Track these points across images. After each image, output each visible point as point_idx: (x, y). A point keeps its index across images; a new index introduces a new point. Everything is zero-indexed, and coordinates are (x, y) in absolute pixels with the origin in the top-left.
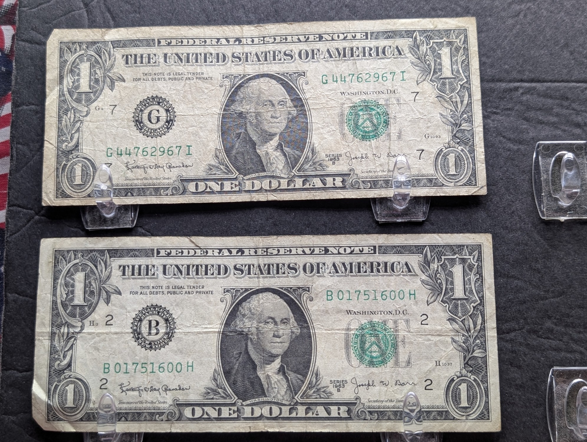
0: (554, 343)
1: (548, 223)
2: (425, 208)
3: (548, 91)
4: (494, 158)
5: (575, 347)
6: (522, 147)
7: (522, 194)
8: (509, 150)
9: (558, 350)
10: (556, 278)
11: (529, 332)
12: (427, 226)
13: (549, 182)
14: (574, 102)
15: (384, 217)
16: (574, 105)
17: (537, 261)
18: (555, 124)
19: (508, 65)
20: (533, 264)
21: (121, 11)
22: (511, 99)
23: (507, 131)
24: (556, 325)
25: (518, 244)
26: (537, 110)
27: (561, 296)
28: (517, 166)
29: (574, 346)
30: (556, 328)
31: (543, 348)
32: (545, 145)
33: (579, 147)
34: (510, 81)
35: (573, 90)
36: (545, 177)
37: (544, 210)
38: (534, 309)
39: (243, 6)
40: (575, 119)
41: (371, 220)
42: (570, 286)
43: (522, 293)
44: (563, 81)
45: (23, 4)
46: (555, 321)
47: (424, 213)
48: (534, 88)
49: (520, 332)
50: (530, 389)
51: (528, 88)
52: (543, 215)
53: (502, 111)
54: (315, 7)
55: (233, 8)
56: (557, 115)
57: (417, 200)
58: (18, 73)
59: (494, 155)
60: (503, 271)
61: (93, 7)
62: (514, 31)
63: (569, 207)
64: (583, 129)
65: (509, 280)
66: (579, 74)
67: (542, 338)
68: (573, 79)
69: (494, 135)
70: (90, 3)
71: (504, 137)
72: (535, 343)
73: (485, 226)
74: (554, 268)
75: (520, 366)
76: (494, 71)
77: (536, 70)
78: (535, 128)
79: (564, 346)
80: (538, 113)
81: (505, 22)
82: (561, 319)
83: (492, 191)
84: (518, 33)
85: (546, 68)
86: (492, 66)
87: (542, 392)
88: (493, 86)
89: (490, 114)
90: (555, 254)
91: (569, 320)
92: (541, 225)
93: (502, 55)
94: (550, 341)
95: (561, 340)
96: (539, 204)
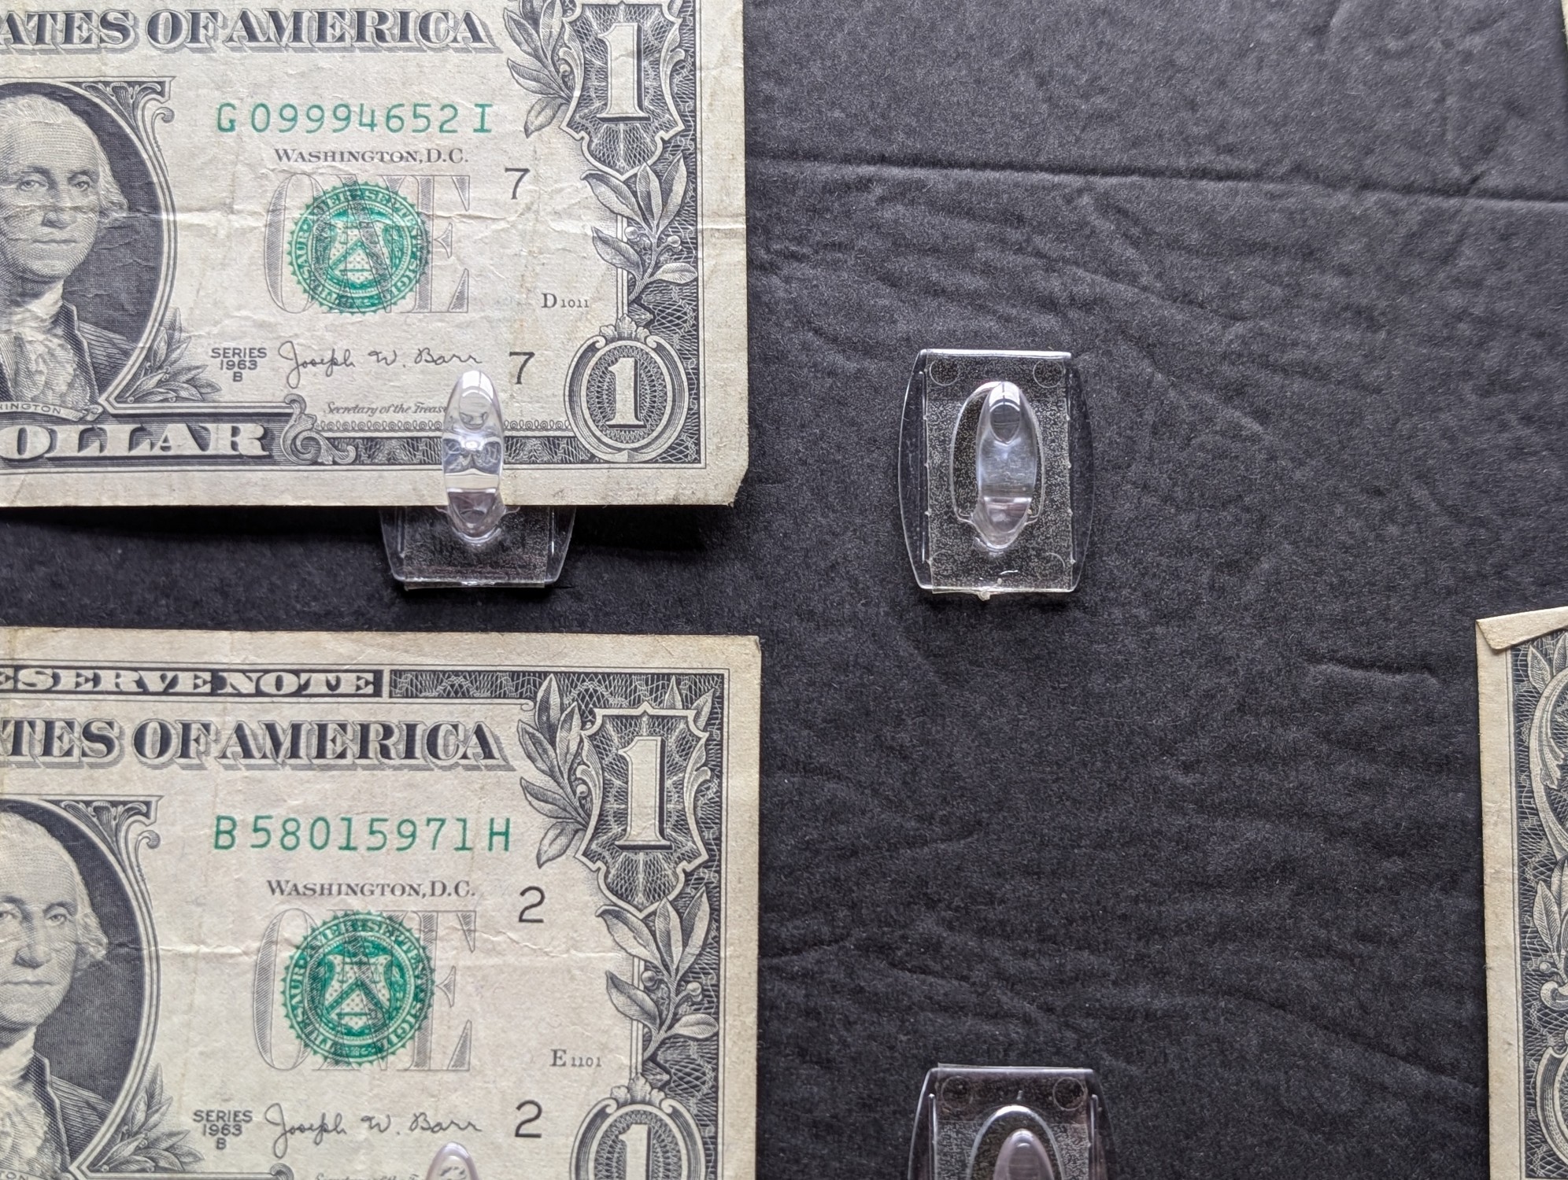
0: (943, 987)
1: (939, 603)
2: (554, 545)
4: (783, 395)
5: (1007, 1000)
6: (871, 366)
7: (862, 512)
9: (952, 1008)
10: (959, 777)
11: (864, 948)
12: (562, 604)
13: (947, 476)
14: (1042, 233)
15: (420, 568)
16: (1039, 241)
17: (899, 722)
18: (980, 296)
19: (843, 110)
20: (887, 731)
22: (848, 214)
23: (827, 314)
24: (951, 928)
25: (843, 667)
26: (926, 252)
27: (970, 834)
28: (853, 424)
29: (1004, 999)
30: (950, 939)
32: (941, 360)
33: (1048, 370)
34: (847, 160)
35: (1041, 194)
36: (937, 459)
37: (930, 562)
38: (884, 875)
40: (1041, 285)
41: (379, 578)
42: (1000, 805)
43: (847, 822)
44: (1010, 166)
46: (949, 914)
47: (552, 561)
48: (920, 185)
49: (835, 947)
50: (858, 1138)
51: (901, 183)
52: (928, 581)
53: (817, 252)
56: (987, 270)
57: (529, 517)
59: (785, 387)
63: (1007, 553)
64: (1065, 315)
65: (808, 782)
66: (1061, 145)
67: (903, 969)
68: (1042, 159)
69: (787, 324)
71: (817, 332)
72: (881, 987)
73: (744, 607)
74: (953, 745)
75: (828, 1061)
76: (797, 125)
78: (917, 307)
79: (974, 998)
80: (929, 261)
82: (966, 908)
83: (773, 500)
85: (960, 124)
86: (791, 110)
87: (896, 1148)
88: (791, 171)
89: (779, 261)
90: (957, 701)
91: (994, 913)
92: (920, 608)
93: (824, 77)
94: (931, 979)
95: (965, 978)
96: (911, 544)
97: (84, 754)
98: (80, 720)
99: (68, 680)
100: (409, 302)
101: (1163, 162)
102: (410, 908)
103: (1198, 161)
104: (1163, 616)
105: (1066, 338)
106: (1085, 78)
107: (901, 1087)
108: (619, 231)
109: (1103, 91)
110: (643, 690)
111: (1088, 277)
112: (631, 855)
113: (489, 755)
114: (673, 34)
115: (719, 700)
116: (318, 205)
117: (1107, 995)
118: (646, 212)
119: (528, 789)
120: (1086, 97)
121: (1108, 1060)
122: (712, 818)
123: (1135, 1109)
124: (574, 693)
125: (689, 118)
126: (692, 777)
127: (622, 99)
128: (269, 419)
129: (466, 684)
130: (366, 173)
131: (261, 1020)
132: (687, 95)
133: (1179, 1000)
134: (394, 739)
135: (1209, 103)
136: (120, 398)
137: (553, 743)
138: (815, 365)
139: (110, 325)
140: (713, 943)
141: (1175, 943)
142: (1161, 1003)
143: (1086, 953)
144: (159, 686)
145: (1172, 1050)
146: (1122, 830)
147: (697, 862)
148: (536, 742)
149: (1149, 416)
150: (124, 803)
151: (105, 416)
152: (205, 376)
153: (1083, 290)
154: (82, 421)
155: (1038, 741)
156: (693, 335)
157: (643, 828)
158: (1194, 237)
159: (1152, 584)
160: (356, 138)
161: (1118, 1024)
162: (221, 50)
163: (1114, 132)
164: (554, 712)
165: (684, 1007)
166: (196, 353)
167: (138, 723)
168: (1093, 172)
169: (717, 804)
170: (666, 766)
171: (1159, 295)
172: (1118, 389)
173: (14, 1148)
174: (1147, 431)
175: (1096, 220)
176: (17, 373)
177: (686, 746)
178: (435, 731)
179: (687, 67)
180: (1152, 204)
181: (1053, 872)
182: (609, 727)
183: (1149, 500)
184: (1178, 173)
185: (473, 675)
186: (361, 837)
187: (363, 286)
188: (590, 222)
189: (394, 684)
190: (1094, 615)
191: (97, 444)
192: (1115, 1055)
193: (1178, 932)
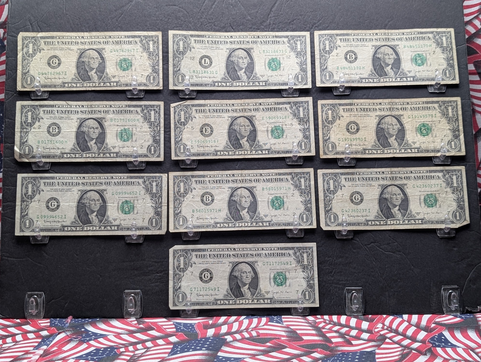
100: (132, 213)
108: (154, 205)
114: (160, 183)
116: (123, 203)
118: (157, 203)
125: (161, 193)
127: (154, 191)
128: (118, 226)
130: (128, 199)
132: (161, 190)
139: (102, 216)
151: (101, 226)
152: (111, 221)
156: (161, 216)
160: (127, 196)
162: (112, 186)
166: (110, 219)
176: (92, 221)
179: (161, 187)
187: (127, 212)
188: (151, 204)
191: (101, 229)
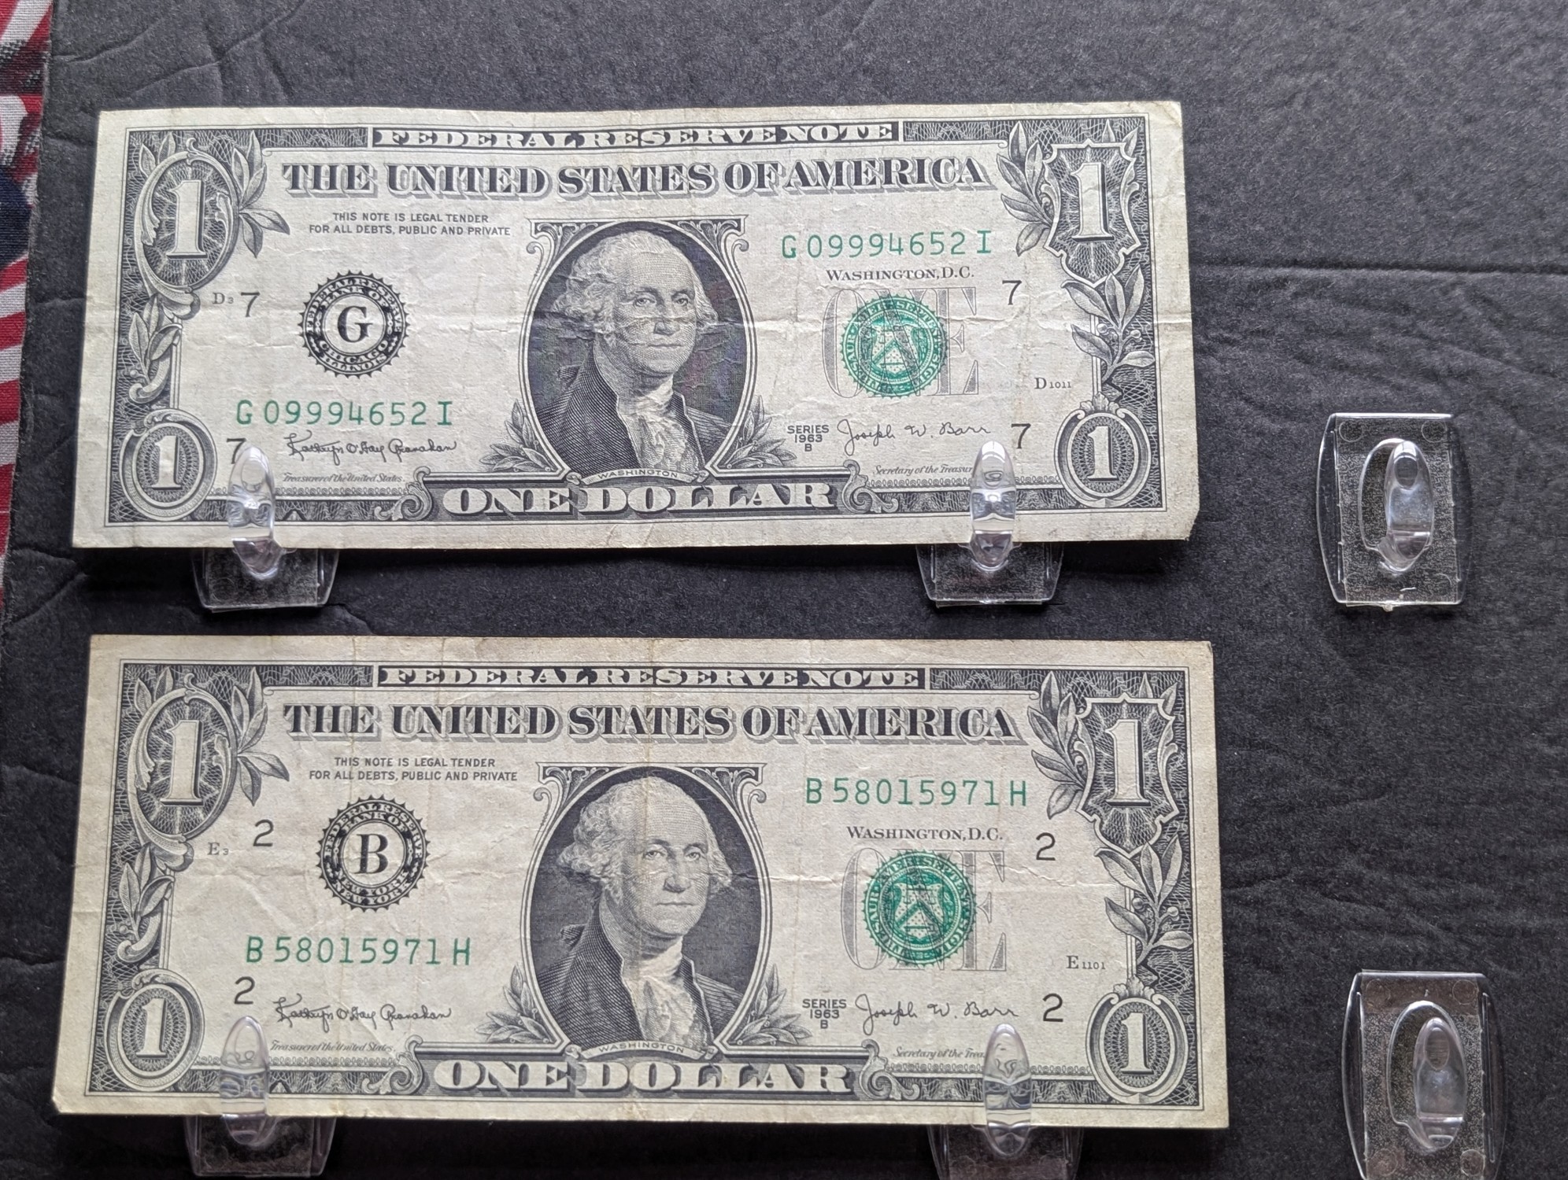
0: (1363, 911)
1: (1352, 614)
2: (1048, 572)
3: (1361, 290)
4: (1222, 451)
5: (1414, 921)
6: (1292, 427)
7: (1289, 543)
8: (1260, 433)
9: (1372, 928)
10: (1372, 751)
11: (1302, 882)
12: (1056, 617)
13: (1357, 513)
14: (1424, 318)
15: (948, 591)
16: (1422, 326)
17: (1324, 708)
18: (1377, 370)
19: (1263, 225)
20: (1314, 715)
21: (307, 70)
22: (1269, 307)
23: (1255, 387)
24: (1369, 867)
25: (1278, 665)
26: (1331, 336)
27: (1383, 794)
28: (1279, 473)
29: (1412, 920)
30: (1369, 875)
31: (1336, 923)
32: (1348, 421)
33: (1434, 429)
34: (1267, 264)
35: (1422, 288)
36: (1348, 500)
37: (1345, 581)
38: (1315, 826)
39: (610, 64)
40: (1425, 360)
41: (917, 599)
42: (1405, 772)
43: (1285, 785)
44: (1397, 266)
45: (61, 47)
46: (1367, 856)
47: (1048, 584)
48: (1326, 283)
49: (1279, 881)
50: (1302, 1026)
51: (1310, 281)
52: (1342, 595)
53: (1245, 338)
54: (790, 70)
55: (584, 69)
56: (1382, 349)
57: (1030, 551)
58: (43, 217)
59: (1223, 445)
60: (1238, 731)
61: (235, 57)
62: (1280, 142)
63: (1407, 575)
64: (1445, 384)
65: (1253, 754)
66: (1437, 248)
67: (1332, 898)
68: (1422, 260)
69: (1224, 395)
70: (229, 47)
71: (1248, 400)
72: (1316, 912)
73: (1197, 619)
74: (1367, 725)
75: (1277, 967)
76: (1226, 238)
77: (1332, 237)
78: (1326, 379)
79: (1388, 920)
80: (1334, 342)
81: (1256, 118)
82: (1381, 851)
83: (1217, 534)
84: (1289, 145)
85: (1355, 233)
86: (1222, 225)
87: (1331, 1033)
88: (1223, 274)
89: (1215, 345)
90: (1368, 690)
91: (1403, 855)
92: (1336, 619)
93: (1247, 198)
94: (1355, 906)
95: (1382, 905)
96: (1330, 567)
97: (707, 733)
98: (703, 707)
99: (692, 677)
100: (934, 387)
101: (1519, 261)
102: (955, 848)
103: (1546, 259)
104: (1531, 623)
105: (1446, 402)
106: (1454, 194)
107: (1334, 987)
108: (1092, 327)
109: (1469, 204)
110: (1122, 683)
111: (1463, 353)
112: (1119, 810)
113: (1007, 733)
114: (1130, 170)
115: (1181, 691)
116: (861, 314)
117: (1491, 917)
118: (1113, 312)
119: (1038, 759)
120: (1455, 209)
121: (1494, 967)
122: (1181, 782)
123: (1516, 1003)
124: (1070, 686)
125: (1145, 236)
126: (1163, 752)
127: (1091, 222)
128: (833, 479)
129: (987, 679)
130: (897, 288)
131: (849, 931)
132: (1142, 219)
133: (1548, 921)
134: (935, 721)
135: (1554, 212)
136: (721, 465)
137: (1055, 724)
138: (1247, 427)
139: (711, 409)
140: (1185, 877)
141: (1544, 877)
142: (1534, 923)
143: (1475, 886)
144: (760, 681)
145: (1544, 959)
146: (1501, 790)
147: (1171, 815)
148: (1042, 724)
149: (1515, 464)
150: (739, 769)
151: (711, 479)
152: (784, 447)
153: (1458, 364)
154: (694, 482)
155: (1434, 722)
156: (1153, 407)
157: (1127, 789)
158: (1546, 321)
159: (1521, 598)
160: (888, 261)
161: (1501, 940)
162: (782, 193)
163: (1479, 237)
164: (1055, 701)
165: (1166, 926)
166: (776, 430)
167: (745, 709)
168: (1463, 269)
169: (1184, 771)
170: (1143, 743)
171: (1518, 367)
172: (1489, 442)
173: (672, 1027)
174: (1513, 476)
175: (1467, 308)
176: (643, 446)
177: (1158, 726)
178: (966, 714)
179: (1141, 197)
180: (1511, 294)
181: (1449, 824)
182: (1097, 711)
183: (1516, 531)
184: (1531, 269)
185: (993, 673)
186: (915, 794)
187: (898, 376)
188: (1069, 321)
189: (933, 679)
190: (1475, 622)
191: (706, 500)
192: (1499, 963)
193: (1546, 869)
